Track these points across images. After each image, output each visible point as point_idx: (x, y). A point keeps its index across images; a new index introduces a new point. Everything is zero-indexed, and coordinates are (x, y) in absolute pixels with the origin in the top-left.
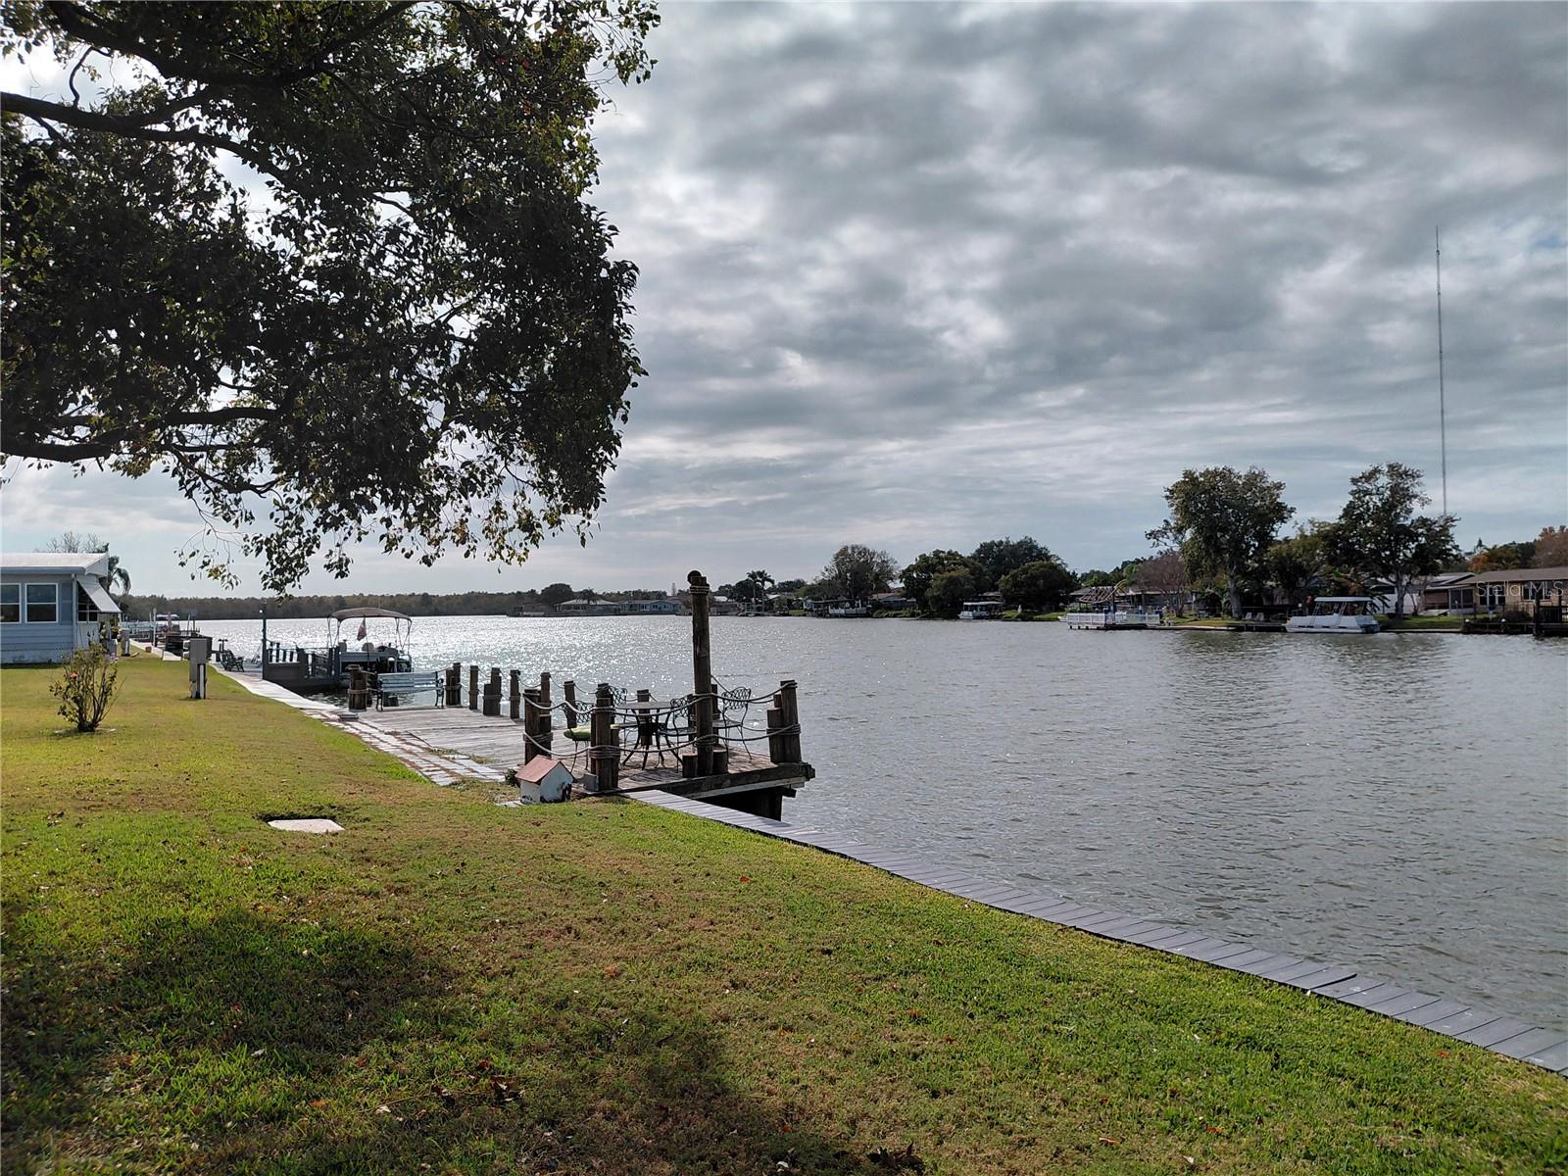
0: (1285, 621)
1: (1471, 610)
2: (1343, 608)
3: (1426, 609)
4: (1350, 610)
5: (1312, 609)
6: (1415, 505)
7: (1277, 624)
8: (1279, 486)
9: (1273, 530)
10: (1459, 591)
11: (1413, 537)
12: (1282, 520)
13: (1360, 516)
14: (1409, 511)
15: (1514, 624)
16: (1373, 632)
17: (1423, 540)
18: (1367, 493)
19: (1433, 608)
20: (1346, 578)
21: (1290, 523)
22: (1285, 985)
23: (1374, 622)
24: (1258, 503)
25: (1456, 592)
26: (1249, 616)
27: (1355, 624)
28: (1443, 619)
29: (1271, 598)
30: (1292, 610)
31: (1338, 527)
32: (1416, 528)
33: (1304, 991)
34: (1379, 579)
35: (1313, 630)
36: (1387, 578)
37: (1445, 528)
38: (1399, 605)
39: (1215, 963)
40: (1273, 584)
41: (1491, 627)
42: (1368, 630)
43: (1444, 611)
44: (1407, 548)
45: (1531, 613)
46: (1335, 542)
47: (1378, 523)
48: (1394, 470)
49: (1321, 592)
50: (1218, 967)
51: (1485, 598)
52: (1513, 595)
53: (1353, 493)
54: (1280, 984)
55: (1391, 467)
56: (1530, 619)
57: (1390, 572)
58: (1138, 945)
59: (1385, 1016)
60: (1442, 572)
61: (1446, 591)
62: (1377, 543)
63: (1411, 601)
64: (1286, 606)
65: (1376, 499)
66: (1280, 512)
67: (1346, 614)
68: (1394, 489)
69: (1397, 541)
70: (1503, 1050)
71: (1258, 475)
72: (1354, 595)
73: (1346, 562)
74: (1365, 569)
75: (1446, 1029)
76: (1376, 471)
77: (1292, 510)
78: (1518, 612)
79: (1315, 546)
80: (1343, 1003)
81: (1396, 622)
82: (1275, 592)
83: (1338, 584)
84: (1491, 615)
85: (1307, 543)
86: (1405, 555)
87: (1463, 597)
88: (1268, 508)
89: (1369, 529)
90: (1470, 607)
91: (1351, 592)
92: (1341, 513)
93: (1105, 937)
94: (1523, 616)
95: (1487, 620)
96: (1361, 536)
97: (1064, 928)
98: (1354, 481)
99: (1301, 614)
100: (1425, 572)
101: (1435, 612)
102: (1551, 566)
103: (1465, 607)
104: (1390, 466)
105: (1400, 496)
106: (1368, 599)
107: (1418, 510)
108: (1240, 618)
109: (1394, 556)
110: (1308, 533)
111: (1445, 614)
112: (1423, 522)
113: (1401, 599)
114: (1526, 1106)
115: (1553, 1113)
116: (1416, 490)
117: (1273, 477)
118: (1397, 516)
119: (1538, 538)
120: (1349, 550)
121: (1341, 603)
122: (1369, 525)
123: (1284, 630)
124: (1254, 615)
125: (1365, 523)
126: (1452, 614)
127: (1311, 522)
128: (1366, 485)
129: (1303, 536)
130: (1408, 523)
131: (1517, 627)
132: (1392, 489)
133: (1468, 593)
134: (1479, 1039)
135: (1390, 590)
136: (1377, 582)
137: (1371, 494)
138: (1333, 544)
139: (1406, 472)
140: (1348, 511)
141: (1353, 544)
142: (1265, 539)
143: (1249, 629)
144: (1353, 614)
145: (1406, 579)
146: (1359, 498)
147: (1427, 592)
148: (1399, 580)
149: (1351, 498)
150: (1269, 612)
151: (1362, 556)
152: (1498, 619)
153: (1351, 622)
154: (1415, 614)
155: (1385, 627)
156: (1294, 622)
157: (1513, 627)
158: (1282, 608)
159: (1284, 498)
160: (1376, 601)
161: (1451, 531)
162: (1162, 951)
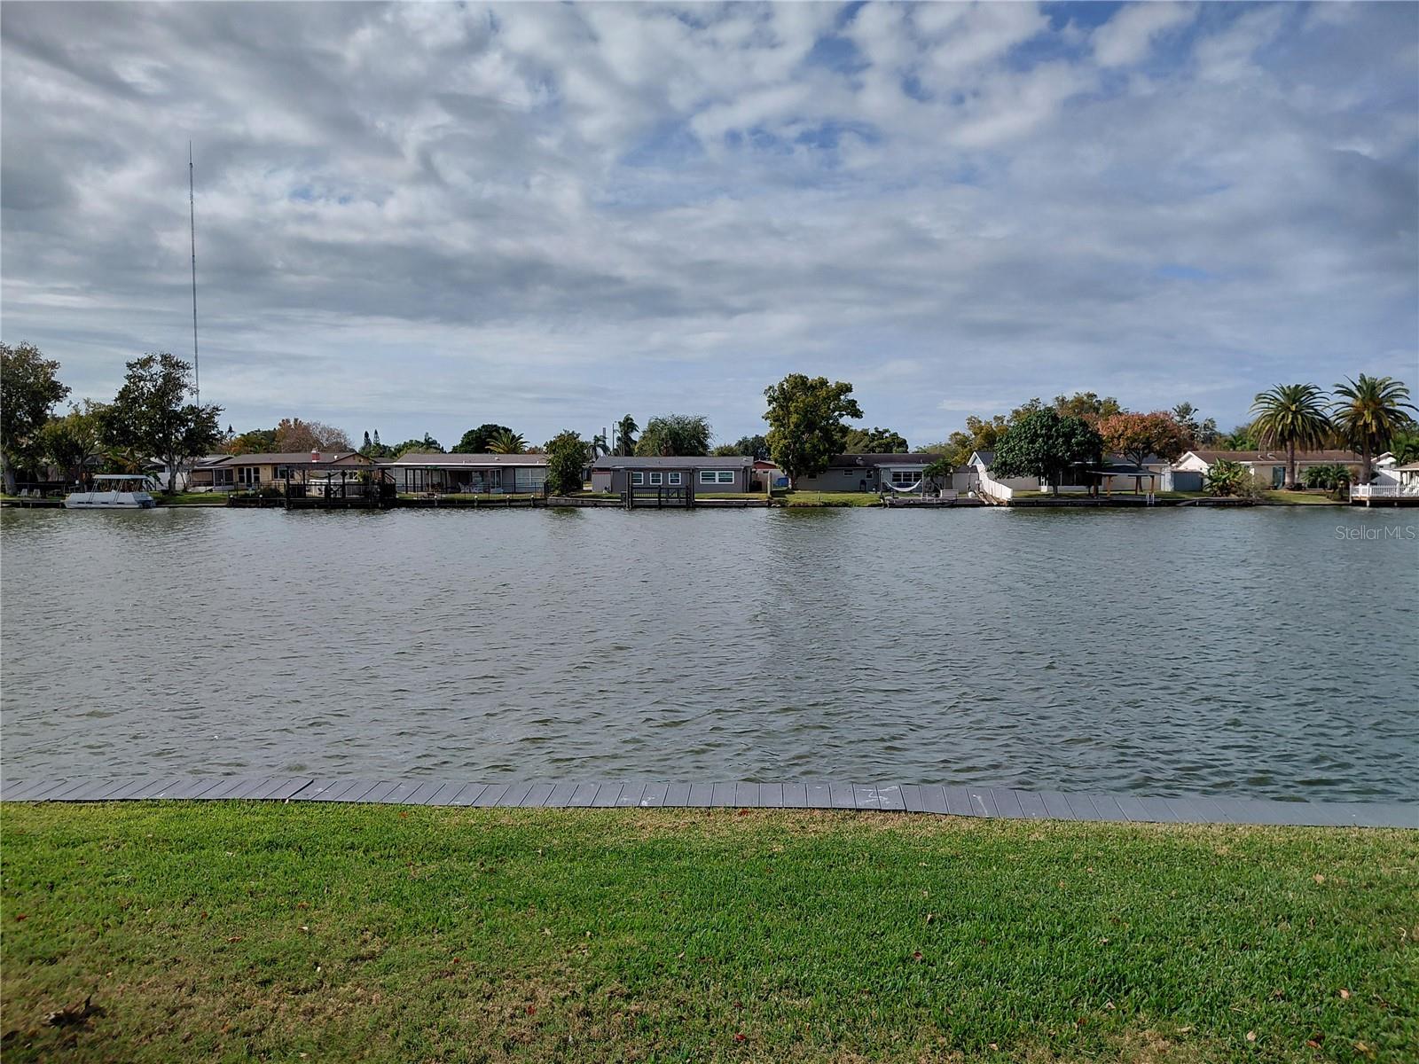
0: (64, 497)
1: (232, 487)
2: (121, 484)
3: (194, 486)
4: (127, 487)
5: (90, 486)
6: (185, 393)
7: (55, 500)
8: (53, 365)
9: (48, 408)
10: (222, 471)
11: (184, 422)
12: (58, 398)
13: (135, 400)
14: (180, 399)
15: (269, 500)
16: (149, 507)
17: (192, 425)
18: (141, 378)
19: (200, 485)
20: (123, 457)
21: (66, 402)
22: (267, 800)
23: (150, 498)
24: (32, 380)
25: (219, 472)
26: (24, 492)
27: (133, 500)
28: (209, 495)
29: (45, 475)
30: (69, 486)
31: (113, 410)
32: (186, 414)
33: (284, 800)
34: (153, 459)
35: (93, 506)
36: (161, 459)
37: (211, 416)
38: (172, 482)
39: (201, 797)
40: (48, 461)
41: (252, 502)
42: (145, 505)
43: (210, 488)
44: (177, 431)
45: (282, 490)
46: (111, 422)
47: (152, 407)
48: (166, 360)
49: (99, 470)
50: (204, 800)
51: (243, 477)
52: (266, 476)
53: (128, 377)
54: (263, 800)
55: (164, 358)
56: (281, 495)
57: (163, 453)
58: (122, 801)
59: (351, 803)
60: (208, 454)
61: (211, 470)
62: (151, 426)
63: (181, 479)
64: (61, 482)
65: (149, 385)
66: (56, 392)
67: (123, 491)
68: (167, 378)
69: (170, 424)
70: (436, 802)
71: (29, 352)
72: (130, 473)
73: (123, 442)
74: (140, 449)
75: (394, 799)
76: (151, 359)
77: (68, 390)
78: (271, 489)
79: (90, 425)
80: (316, 802)
81: (168, 497)
82: (50, 469)
83: (115, 462)
84: (251, 492)
85: (80, 423)
86: (176, 437)
87: (223, 476)
88: (42, 386)
89: (144, 412)
90: (232, 484)
91: (127, 469)
92: (117, 395)
93: (85, 801)
94: (276, 492)
95: (247, 495)
96: (136, 418)
97: (39, 804)
98: (130, 366)
99: (78, 490)
100: (194, 453)
101: (202, 489)
102: (293, 452)
103: (227, 484)
104: (162, 356)
105: (171, 385)
106: (144, 477)
107: (187, 399)
108: (15, 495)
109: (167, 438)
110: (83, 413)
111: (211, 490)
112: (192, 409)
113: (173, 477)
114: (468, 830)
115: (483, 828)
116: (186, 380)
117: (46, 356)
118: (170, 402)
119: (278, 427)
120: (124, 431)
121: (119, 480)
122: (143, 408)
123: (63, 506)
124: (31, 490)
125: (140, 406)
126: (217, 492)
127: (87, 402)
128: (140, 371)
129: (77, 415)
130: (179, 409)
131: (272, 501)
132: (164, 377)
133: (229, 473)
134: (419, 800)
135: (161, 469)
136: (150, 462)
137: (145, 380)
138: (110, 425)
139: (177, 363)
140: (123, 395)
141: (128, 426)
142: (39, 417)
143: (26, 505)
144: (130, 491)
145: (177, 458)
146: (134, 383)
147: (195, 471)
148: (172, 460)
149: (127, 382)
150: (46, 488)
151: (138, 438)
152: (256, 494)
153: (128, 498)
154: (185, 490)
155: (160, 503)
156: (73, 498)
157: (269, 502)
158: (57, 485)
159: (58, 377)
160: (152, 479)
161: (216, 419)
162: (147, 800)
